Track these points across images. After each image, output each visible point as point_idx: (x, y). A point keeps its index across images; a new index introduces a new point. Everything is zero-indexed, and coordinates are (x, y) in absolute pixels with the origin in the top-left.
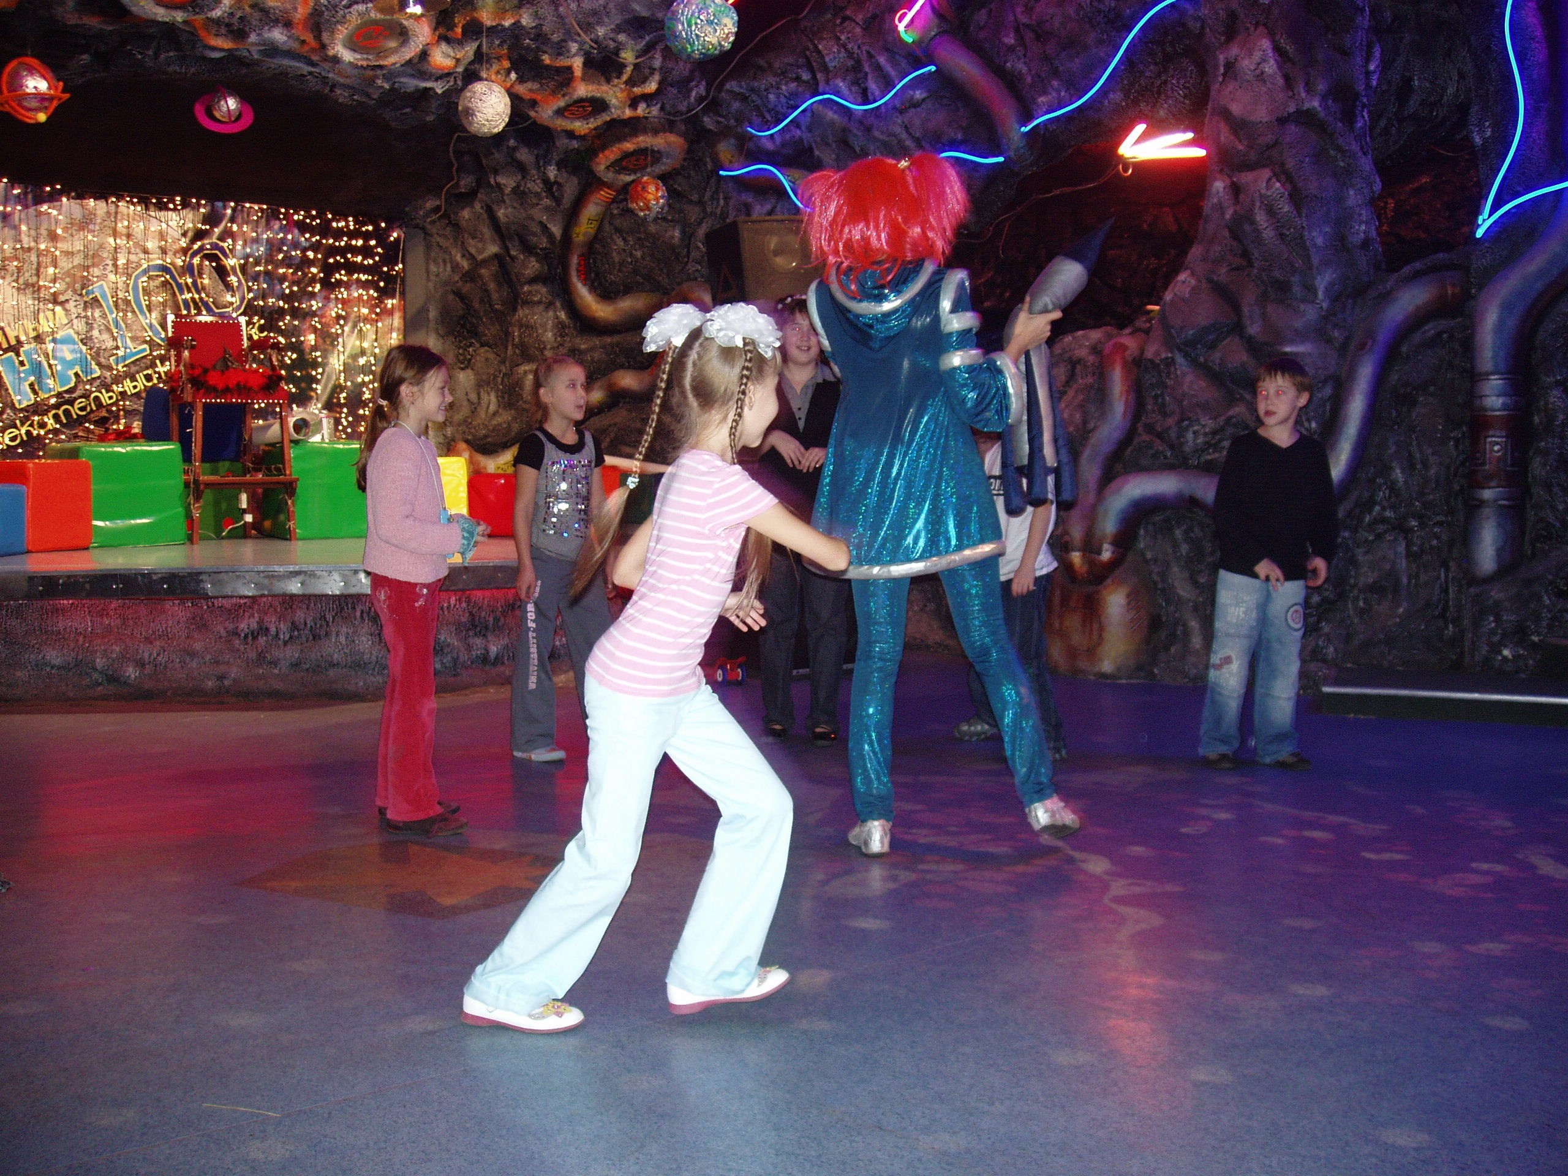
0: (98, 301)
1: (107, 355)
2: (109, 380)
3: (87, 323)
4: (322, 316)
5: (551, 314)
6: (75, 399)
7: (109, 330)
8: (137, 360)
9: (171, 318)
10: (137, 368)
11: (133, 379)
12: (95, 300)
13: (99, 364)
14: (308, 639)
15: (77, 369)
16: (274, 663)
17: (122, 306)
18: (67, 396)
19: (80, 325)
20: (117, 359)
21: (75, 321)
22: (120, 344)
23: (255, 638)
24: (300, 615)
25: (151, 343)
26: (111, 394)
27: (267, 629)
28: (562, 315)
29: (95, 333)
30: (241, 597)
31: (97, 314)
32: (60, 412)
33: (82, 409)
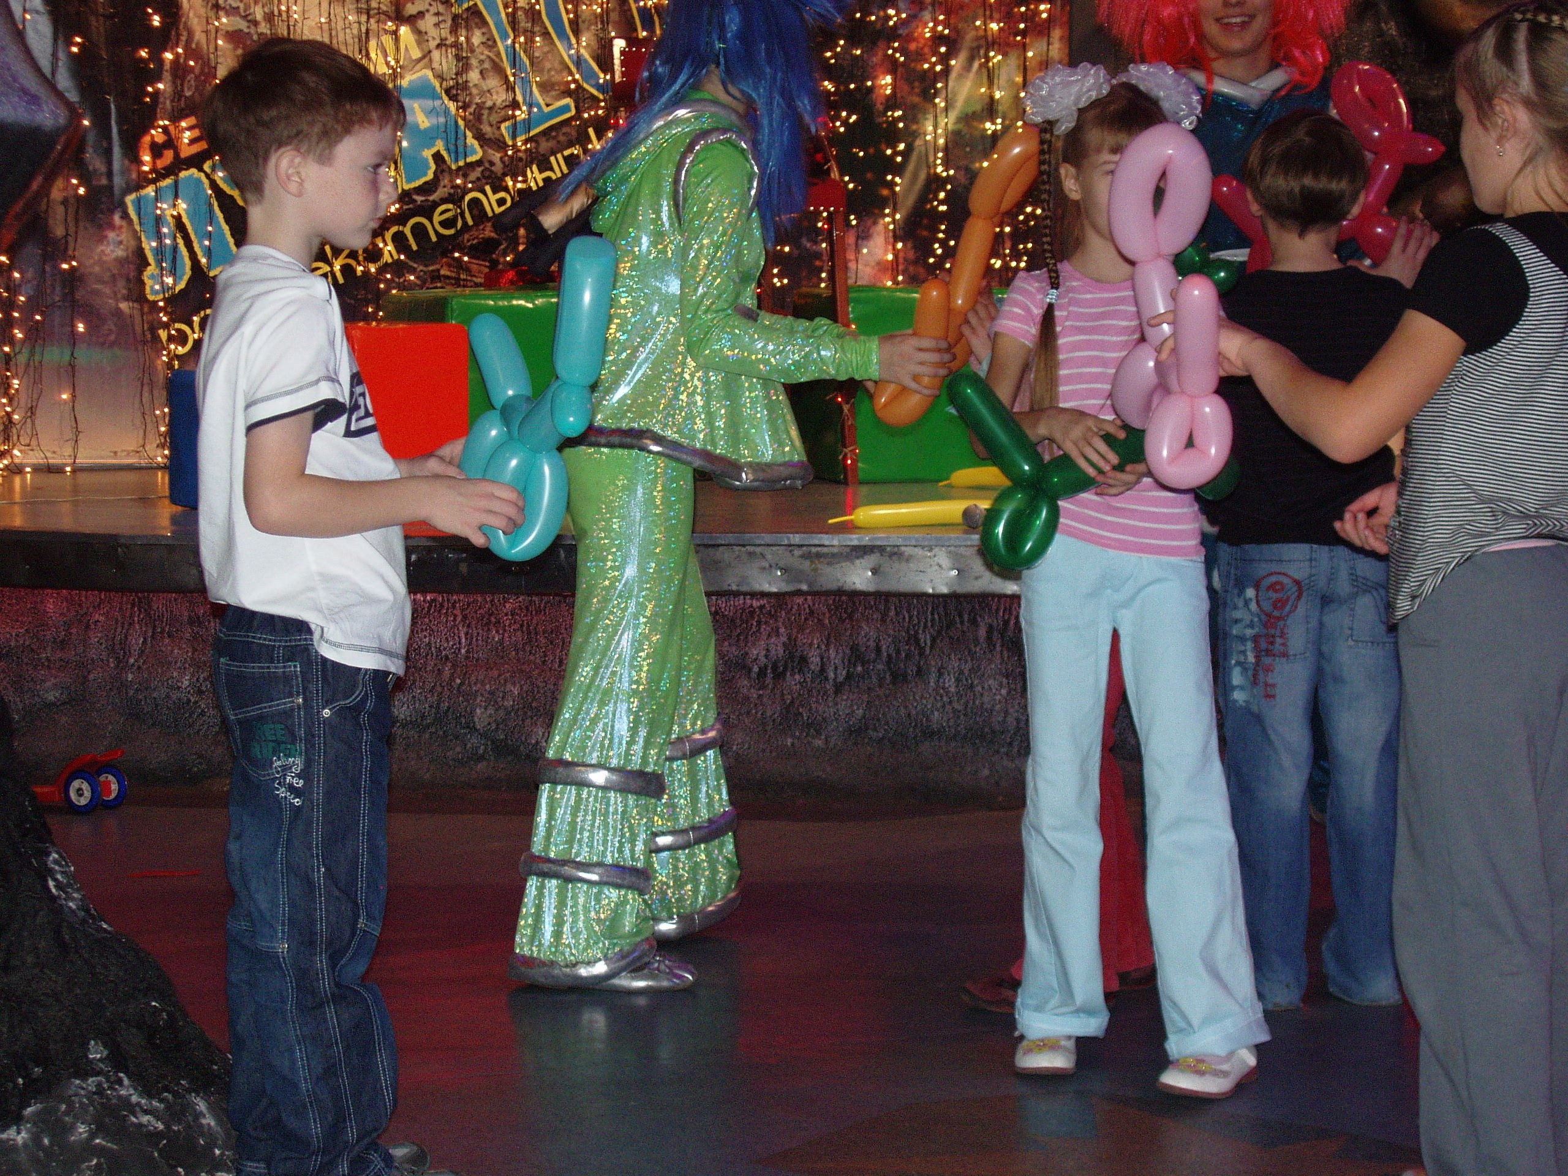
0: (479, 13)
1: (494, 118)
2: (498, 168)
3: (458, 58)
4: (909, 38)
5: (1368, 26)
6: (435, 205)
7: (498, 69)
8: (551, 128)
9: (619, 44)
10: (551, 144)
11: (545, 166)
12: (474, 11)
13: (480, 137)
14: (881, 680)
15: (440, 146)
16: (815, 726)
17: (524, 23)
18: (419, 199)
19: (445, 62)
20: (515, 126)
21: (436, 55)
22: (519, 98)
23: (779, 676)
24: (868, 633)
25: (579, 95)
26: (502, 194)
27: (804, 660)
28: (1392, 29)
29: (474, 76)
30: (753, 595)
31: (477, 38)
32: (407, 231)
33: (447, 224)
